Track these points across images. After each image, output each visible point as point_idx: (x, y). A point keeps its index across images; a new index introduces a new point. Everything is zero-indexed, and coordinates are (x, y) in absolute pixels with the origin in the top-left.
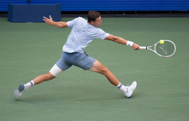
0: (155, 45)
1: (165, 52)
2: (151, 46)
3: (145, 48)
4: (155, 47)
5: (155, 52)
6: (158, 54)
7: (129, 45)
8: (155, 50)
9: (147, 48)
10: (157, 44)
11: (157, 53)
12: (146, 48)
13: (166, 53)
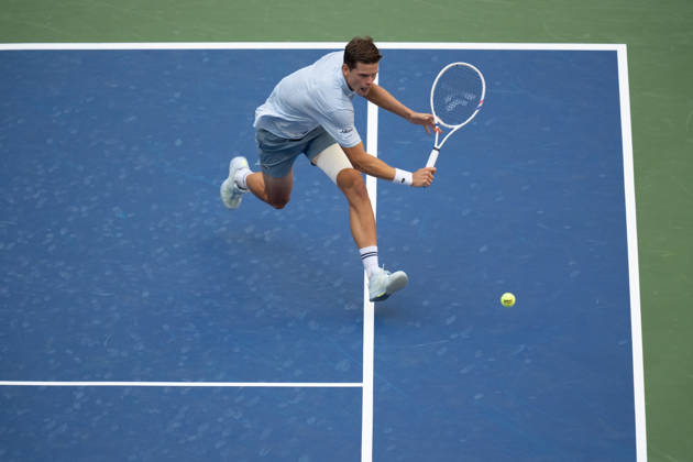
1: (466, 100)
2: (437, 134)
3: (434, 154)
4: (442, 123)
5: (456, 127)
6: (468, 121)
8: (450, 126)
9: (439, 147)
11: (464, 124)
12: (437, 152)
13: (471, 97)
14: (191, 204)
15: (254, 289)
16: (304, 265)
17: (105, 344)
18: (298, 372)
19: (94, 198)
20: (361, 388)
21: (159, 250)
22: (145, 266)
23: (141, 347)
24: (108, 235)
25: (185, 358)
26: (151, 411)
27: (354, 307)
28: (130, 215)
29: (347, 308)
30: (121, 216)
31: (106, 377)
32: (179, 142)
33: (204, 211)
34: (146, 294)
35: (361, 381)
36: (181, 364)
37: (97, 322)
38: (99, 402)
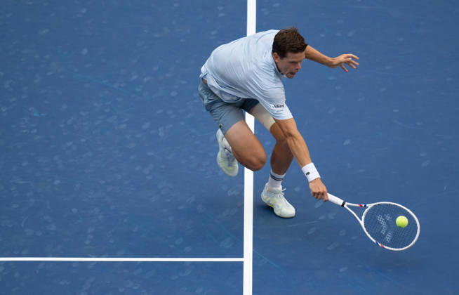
0: (370, 206)
1: (386, 233)
2: (357, 205)
3: (339, 201)
4: (366, 210)
5: (362, 223)
6: (367, 233)
7: (308, 173)
8: (363, 217)
9: (345, 206)
10: (375, 206)
11: (365, 229)
12: (341, 204)
13: (388, 238)
14: (96, 104)
15: (149, 178)
16: (192, 157)
17: (23, 225)
18: (188, 249)
19: (13, 100)
20: (242, 262)
21: (70, 144)
22: (56, 158)
23: (53, 228)
24: (24, 131)
25: (91, 237)
26: (62, 283)
27: (235, 192)
28: (43, 114)
29: (230, 193)
30: (35, 114)
31: (24, 253)
32: (85, 51)
33: (107, 110)
34: (57, 182)
35: (242, 257)
36: (88, 242)
37: (15, 206)
38: (17, 275)
